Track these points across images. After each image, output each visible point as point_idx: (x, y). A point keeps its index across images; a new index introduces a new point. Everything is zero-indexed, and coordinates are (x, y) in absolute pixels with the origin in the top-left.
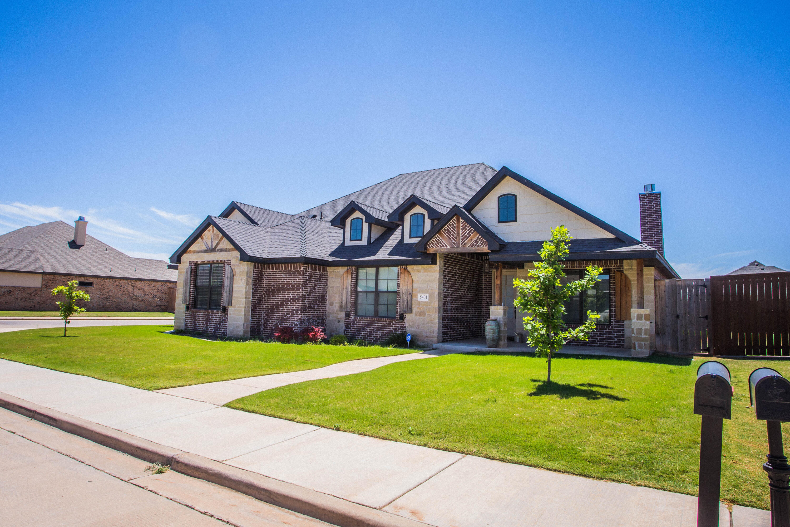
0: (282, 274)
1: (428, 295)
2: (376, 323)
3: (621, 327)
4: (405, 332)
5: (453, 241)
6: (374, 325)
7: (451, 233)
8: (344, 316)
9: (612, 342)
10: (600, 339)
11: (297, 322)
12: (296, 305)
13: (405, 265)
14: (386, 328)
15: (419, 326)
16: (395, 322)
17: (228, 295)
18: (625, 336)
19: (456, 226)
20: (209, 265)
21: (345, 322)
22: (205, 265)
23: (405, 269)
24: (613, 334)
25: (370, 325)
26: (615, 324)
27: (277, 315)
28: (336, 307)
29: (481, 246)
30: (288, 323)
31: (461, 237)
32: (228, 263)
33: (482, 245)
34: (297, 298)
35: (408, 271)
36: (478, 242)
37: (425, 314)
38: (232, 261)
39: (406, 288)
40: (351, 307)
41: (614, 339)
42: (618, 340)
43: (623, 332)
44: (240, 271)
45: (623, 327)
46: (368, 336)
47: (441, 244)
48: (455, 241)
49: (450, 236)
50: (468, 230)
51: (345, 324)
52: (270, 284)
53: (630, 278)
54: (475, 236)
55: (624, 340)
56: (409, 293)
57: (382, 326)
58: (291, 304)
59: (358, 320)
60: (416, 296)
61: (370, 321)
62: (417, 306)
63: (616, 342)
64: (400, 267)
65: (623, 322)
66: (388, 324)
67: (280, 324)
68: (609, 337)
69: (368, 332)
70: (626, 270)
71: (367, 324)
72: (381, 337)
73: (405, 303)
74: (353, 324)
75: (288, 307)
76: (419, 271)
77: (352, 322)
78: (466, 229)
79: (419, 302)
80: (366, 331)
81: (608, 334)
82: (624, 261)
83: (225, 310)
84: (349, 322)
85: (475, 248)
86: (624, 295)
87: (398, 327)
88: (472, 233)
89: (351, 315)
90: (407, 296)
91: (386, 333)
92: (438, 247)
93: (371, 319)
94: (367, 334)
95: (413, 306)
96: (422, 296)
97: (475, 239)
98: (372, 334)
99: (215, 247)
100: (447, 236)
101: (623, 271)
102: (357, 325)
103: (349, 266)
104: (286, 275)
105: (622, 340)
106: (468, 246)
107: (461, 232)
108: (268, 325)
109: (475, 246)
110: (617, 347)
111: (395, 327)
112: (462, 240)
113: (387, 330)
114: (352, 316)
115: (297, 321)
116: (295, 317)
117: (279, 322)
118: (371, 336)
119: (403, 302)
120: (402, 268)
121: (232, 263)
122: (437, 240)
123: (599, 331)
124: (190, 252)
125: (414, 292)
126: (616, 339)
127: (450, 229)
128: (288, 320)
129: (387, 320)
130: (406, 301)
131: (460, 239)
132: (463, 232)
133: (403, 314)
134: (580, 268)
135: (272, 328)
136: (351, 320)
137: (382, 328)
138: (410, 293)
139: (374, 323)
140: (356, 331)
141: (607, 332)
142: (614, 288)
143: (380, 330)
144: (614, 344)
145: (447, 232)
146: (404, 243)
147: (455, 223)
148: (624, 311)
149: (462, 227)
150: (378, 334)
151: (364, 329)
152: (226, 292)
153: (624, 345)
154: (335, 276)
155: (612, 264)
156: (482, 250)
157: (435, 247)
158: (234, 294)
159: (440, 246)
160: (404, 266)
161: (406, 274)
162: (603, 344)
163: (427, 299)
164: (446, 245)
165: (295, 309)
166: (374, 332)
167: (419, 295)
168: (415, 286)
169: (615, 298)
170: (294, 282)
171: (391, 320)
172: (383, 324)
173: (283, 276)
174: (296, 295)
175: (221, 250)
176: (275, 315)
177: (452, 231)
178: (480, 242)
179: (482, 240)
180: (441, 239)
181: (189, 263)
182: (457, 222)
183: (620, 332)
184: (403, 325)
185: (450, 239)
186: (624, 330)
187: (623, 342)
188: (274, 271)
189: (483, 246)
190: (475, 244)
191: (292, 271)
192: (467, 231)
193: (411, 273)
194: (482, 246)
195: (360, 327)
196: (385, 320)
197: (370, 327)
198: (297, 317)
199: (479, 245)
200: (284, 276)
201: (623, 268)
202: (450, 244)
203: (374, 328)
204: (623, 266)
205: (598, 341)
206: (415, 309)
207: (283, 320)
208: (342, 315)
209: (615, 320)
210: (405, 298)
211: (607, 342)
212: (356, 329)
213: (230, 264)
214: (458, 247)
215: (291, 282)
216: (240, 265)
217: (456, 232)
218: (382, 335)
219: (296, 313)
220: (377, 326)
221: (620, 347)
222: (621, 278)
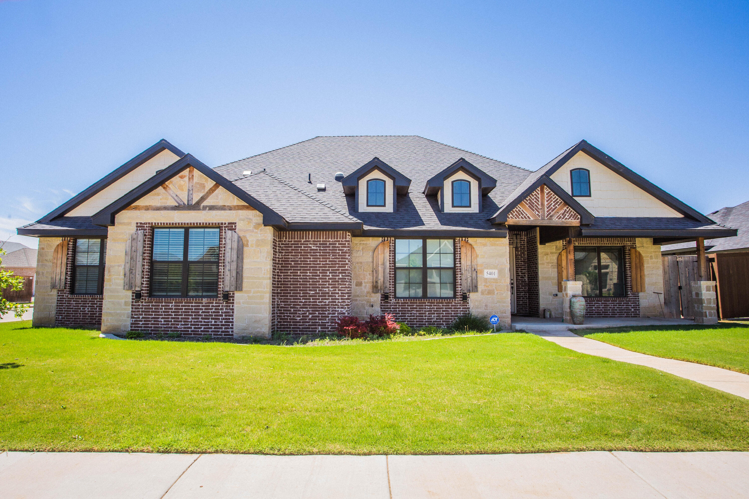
0: (310, 245)
1: (496, 271)
2: (428, 306)
3: (636, 299)
4: (469, 313)
5: (537, 213)
6: (425, 308)
7: (534, 204)
8: (380, 298)
9: (629, 312)
10: (619, 310)
11: (342, 310)
12: (340, 286)
13: (465, 237)
14: (443, 311)
15: (486, 306)
16: (455, 303)
17: (234, 274)
18: (640, 306)
19: (539, 196)
20: (183, 230)
21: (381, 305)
22: (171, 230)
23: (467, 242)
24: (630, 305)
25: (419, 308)
26: (631, 296)
27: (303, 301)
28: (367, 287)
29: (568, 219)
30: (326, 311)
31: (546, 209)
32: (232, 226)
33: (570, 218)
34: (341, 277)
35: (471, 245)
36: (566, 215)
37: (494, 292)
38: (237, 225)
39: (469, 263)
40: (390, 287)
41: (631, 310)
42: (635, 310)
43: (638, 303)
44: (258, 240)
45: (638, 299)
46: (417, 321)
47: (523, 215)
48: (539, 212)
49: (534, 207)
50: (554, 202)
51: (381, 308)
52: (289, 258)
53: (642, 254)
54: (561, 209)
55: (639, 310)
56: (473, 269)
57: (437, 308)
58: (330, 286)
59: (402, 303)
60: (482, 272)
61: (419, 303)
62: (483, 284)
63: (633, 312)
64: (459, 240)
65: (638, 294)
66: (446, 306)
67: (310, 314)
68: (626, 308)
69: (417, 316)
70: (639, 247)
71: (415, 307)
72: (436, 321)
73: (469, 281)
74: (393, 308)
75: (325, 289)
76: (485, 245)
77: (393, 305)
78: (552, 201)
79: (486, 279)
80: (414, 316)
81: (626, 305)
82: (637, 239)
83: (227, 297)
84: (388, 306)
85: (562, 221)
86: (639, 270)
87: (460, 308)
88: (558, 205)
89: (390, 298)
90: (471, 273)
91: (443, 316)
92: (519, 218)
93: (421, 301)
94: (416, 319)
95: (479, 283)
96: (489, 273)
97: (562, 211)
98: (423, 319)
99: (198, 203)
100: (529, 206)
101: (635, 248)
102: (400, 309)
103: (385, 237)
104: (319, 247)
105: (638, 310)
106: (555, 219)
107: (546, 203)
108: (288, 316)
109: (563, 218)
110: (634, 317)
111: (454, 308)
112: (547, 212)
113: (444, 313)
114: (393, 298)
115: (342, 308)
116: (339, 302)
117: (308, 311)
118: (423, 322)
119: (467, 279)
120: (462, 240)
121: (237, 227)
122: (517, 210)
123: (618, 303)
124: (136, 208)
125: (478, 268)
126: (633, 310)
127: (533, 200)
128: (326, 308)
129: (445, 301)
130: (470, 278)
131: (544, 211)
132: (548, 204)
133: (465, 293)
134: (599, 245)
135: (296, 319)
136: (390, 303)
137: (438, 311)
138: (475, 270)
139: (425, 306)
140: (399, 316)
141: (625, 303)
142: (629, 263)
143: (434, 314)
144: (631, 314)
145: (529, 203)
146: (445, 212)
147: (538, 194)
148: (639, 284)
149: (547, 198)
150: (431, 319)
151: (411, 314)
152: (230, 270)
153: (639, 314)
154: (363, 249)
155: (627, 242)
156: (570, 224)
157: (516, 218)
158: (246, 274)
159: (522, 217)
160: (464, 239)
161: (469, 247)
162: (622, 314)
163: (496, 276)
164: (528, 217)
165: (337, 292)
166: (425, 316)
167: (486, 271)
168: (480, 261)
169: (630, 272)
170: (333, 256)
171: (450, 301)
172: (439, 306)
173: (313, 248)
174: (339, 273)
175: (212, 208)
176: (302, 302)
177: (535, 201)
178: (567, 214)
179: (570, 213)
180: (522, 210)
181: (135, 225)
182: (541, 193)
183: (636, 303)
184: (466, 306)
185: (534, 211)
186: (639, 301)
187: (639, 312)
188: (294, 241)
189: (572, 219)
190: (562, 216)
191: (329, 241)
192: (552, 202)
193: (474, 247)
194: (570, 220)
195: (405, 311)
196: (442, 301)
197: (420, 311)
198: (342, 302)
199: (566, 219)
200: (315, 248)
201: (635, 246)
202: (534, 216)
203: (425, 311)
204: (635, 244)
205: (617, 312)
206: (481, 287)
207: (317, 308)
208: (377, 298)
209: (631, 292)
210: (469, 275)
211: (625, 312)
212: (399, 314)
213: (235, 229)
214: (543, 219)
215: (329, 255)
216: (255, 231)
217: (540, 204)
218: (437, 319)
219: (340, 298)
220: (430, 308)
221: (637, 317)
222: (636, 255)
